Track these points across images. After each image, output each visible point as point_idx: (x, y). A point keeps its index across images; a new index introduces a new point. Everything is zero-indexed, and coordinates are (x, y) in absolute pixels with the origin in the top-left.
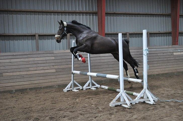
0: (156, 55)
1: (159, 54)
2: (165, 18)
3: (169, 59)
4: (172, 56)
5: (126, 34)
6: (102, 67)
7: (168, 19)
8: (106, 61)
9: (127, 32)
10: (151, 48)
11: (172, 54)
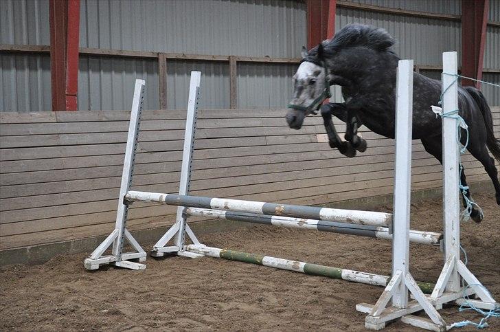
0: (262, 141)
1: (271, 140)
2: (285, 8)
3: (303, 156)
4: (312, 147)
5: (156, 60)
6: (68, 186)
7: (294, 12)
8: (81, 162)
9: (158, 54)
10: (244, 115)
11: (313, 138)
